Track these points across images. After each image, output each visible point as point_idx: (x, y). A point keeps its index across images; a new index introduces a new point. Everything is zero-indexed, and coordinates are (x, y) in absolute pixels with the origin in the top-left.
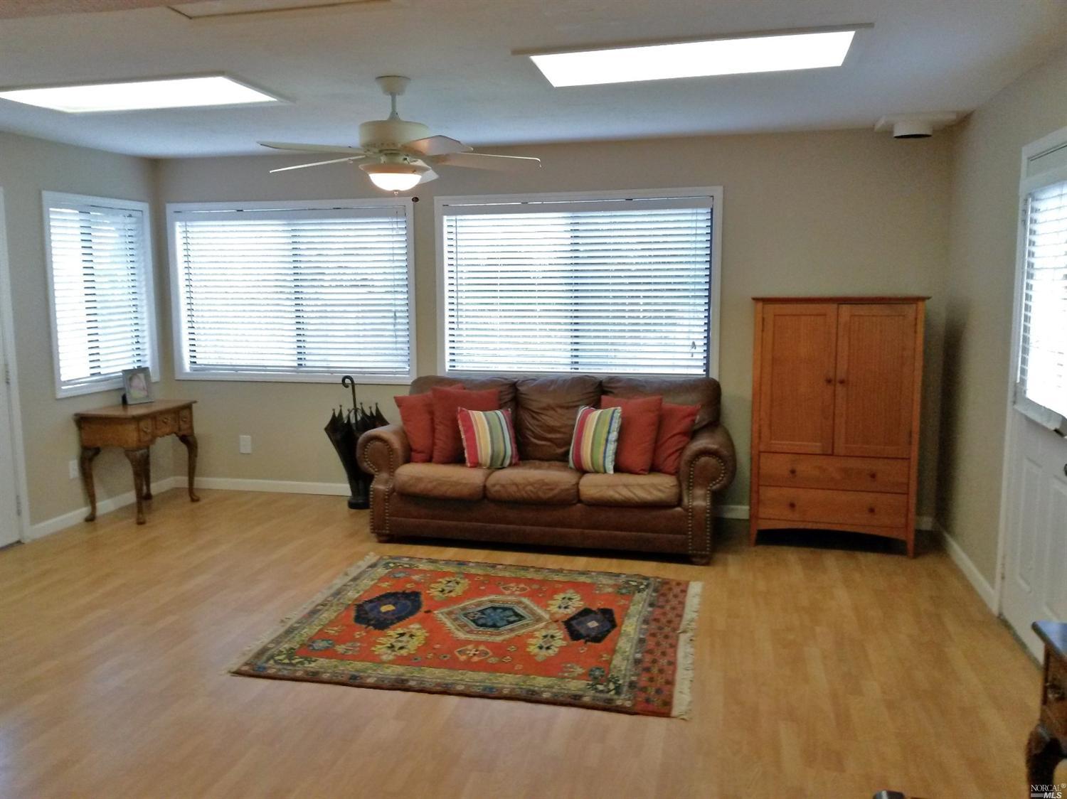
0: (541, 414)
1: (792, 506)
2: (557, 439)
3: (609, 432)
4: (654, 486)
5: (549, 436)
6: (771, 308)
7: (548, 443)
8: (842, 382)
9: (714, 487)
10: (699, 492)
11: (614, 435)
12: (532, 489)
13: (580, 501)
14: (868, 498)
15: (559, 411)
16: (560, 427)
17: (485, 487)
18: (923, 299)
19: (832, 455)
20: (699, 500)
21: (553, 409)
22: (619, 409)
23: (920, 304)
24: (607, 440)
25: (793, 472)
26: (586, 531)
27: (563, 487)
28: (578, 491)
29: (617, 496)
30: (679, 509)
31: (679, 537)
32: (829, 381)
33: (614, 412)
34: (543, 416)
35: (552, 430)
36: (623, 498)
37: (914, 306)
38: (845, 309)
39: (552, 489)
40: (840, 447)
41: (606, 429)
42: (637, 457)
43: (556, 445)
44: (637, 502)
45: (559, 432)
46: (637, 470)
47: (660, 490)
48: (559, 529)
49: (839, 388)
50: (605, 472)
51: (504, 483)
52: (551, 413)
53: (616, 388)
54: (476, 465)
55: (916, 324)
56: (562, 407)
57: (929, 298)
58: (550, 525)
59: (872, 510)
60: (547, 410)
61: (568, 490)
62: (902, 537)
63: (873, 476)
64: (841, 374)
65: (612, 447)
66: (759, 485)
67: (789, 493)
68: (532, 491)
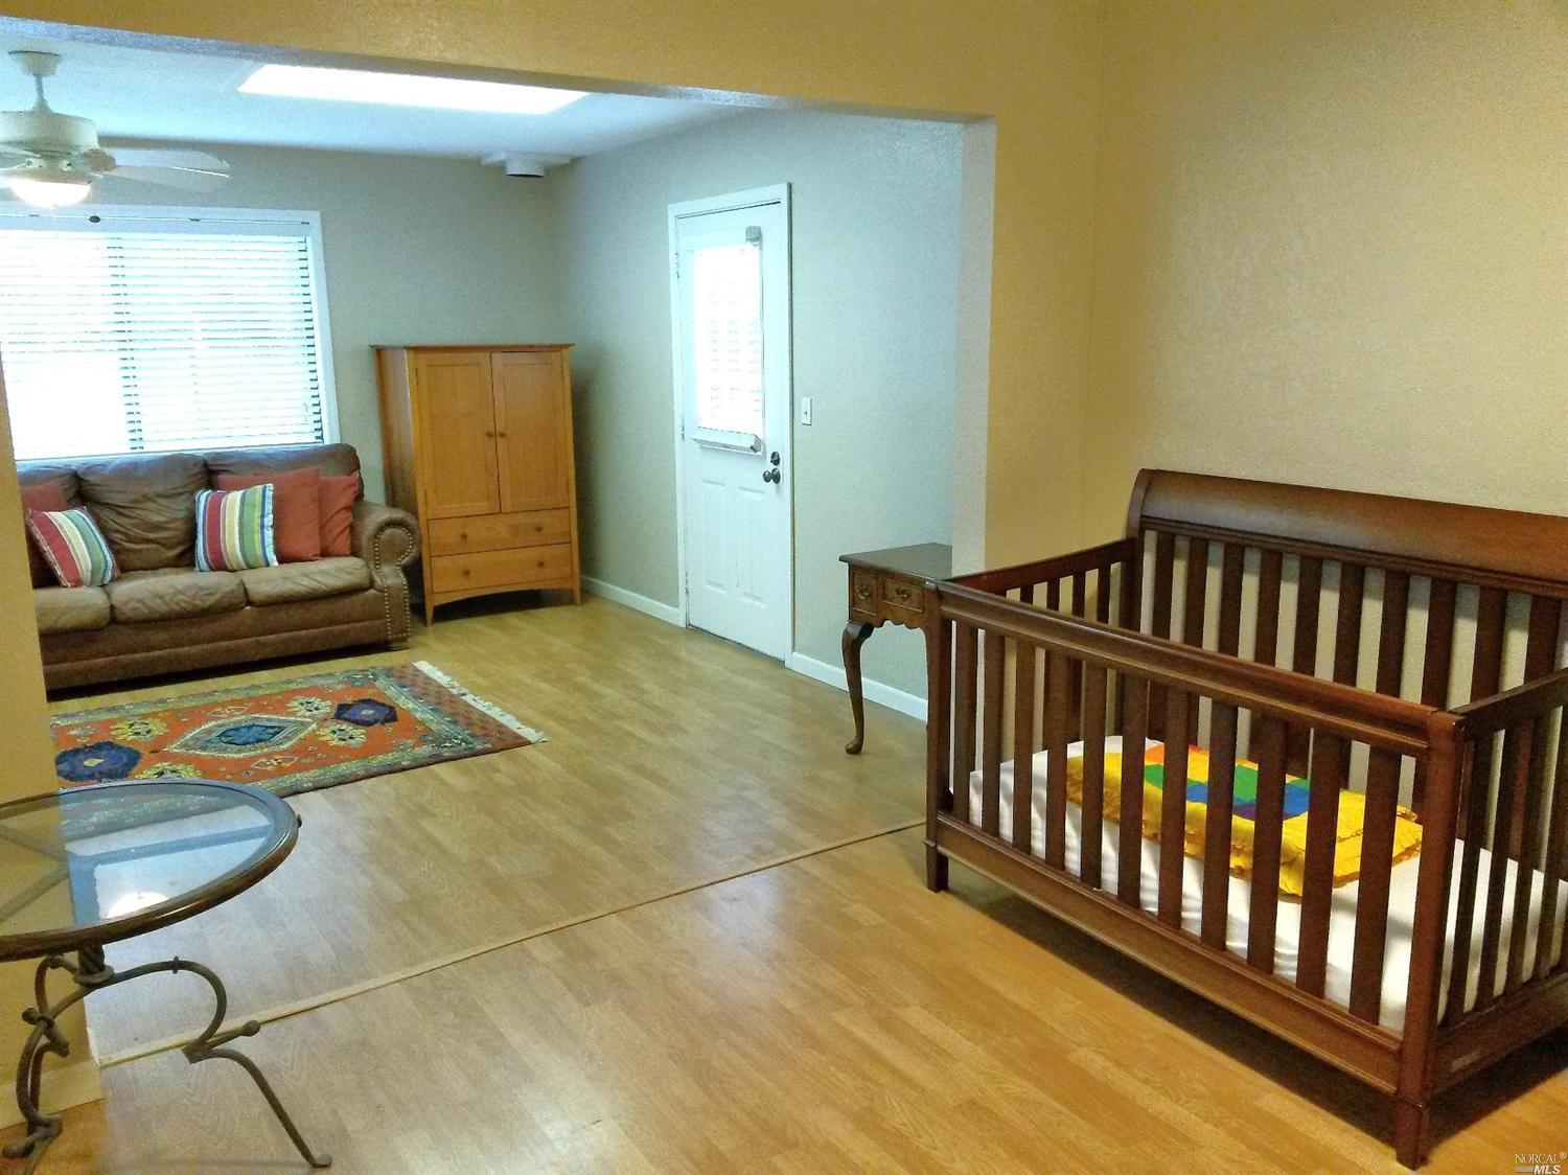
0: (136, 508)
1: (467, 573)
2: (162, 538)
3: (263, 516)
4: (339, 570)
5: (152, 536)
6: (423, 356)
7: (154, 546)
8: (503, 435)
9: (404, 562)
10: (386, 569)
11: (269, 520)
12: (184, 597)
13: (250, 603)
14: (535, 553)
15: (160, 500)
16: (167, 523)
17: (112, 607)
18: (566, 346)
19: (500, 513)
20: (391, 577)
21: (150, 499)
22: (270, 486)
23: (564, 352)
24: (262, 526)
25: (464, 537)
26: (262, 638)
27: (227, 589)
28: (246, 590)
29: (298, 588)
30: (372, 591)
31: (377, 622)
32: (490, 435)
33: (264, 491)
34: (138, 512)
35: (157, 527)
36: (309, 590)
37: (558, 353)
38: (498, 357)
39: (211, 594)
40: (507, 506)
41: (258, 513)
42: (306, 542)
43: (164, 546)
44: (326, 592)
45: (165, 529)
46: (310, 556)
47: (350, 573)
48: (224, 644)
49: (499, 440)
50: (268, 565)
51: (140, 596)
52: (150, 505)
53: (231, 465)
54: (78, 583)
55: (562, 372)
56: (162, 496)
57: (573, 345)
58: (212, 640)
59: (541, 564)
60: (142, 502)
61: (233, 591)
62: (568, 586)
63: (539, 529)
64: (500, 428)
65: (269, 534)
66: (431, 557)
67: (462, 561)
68: (185, 602)
